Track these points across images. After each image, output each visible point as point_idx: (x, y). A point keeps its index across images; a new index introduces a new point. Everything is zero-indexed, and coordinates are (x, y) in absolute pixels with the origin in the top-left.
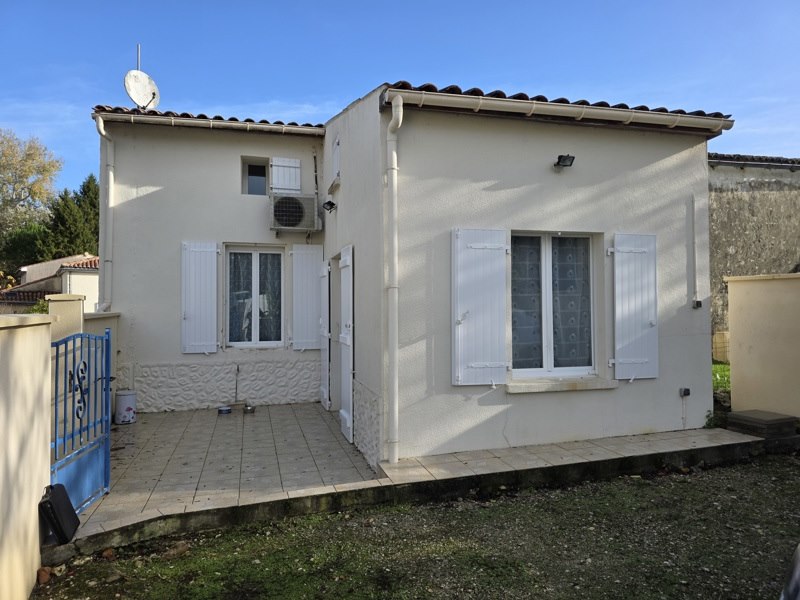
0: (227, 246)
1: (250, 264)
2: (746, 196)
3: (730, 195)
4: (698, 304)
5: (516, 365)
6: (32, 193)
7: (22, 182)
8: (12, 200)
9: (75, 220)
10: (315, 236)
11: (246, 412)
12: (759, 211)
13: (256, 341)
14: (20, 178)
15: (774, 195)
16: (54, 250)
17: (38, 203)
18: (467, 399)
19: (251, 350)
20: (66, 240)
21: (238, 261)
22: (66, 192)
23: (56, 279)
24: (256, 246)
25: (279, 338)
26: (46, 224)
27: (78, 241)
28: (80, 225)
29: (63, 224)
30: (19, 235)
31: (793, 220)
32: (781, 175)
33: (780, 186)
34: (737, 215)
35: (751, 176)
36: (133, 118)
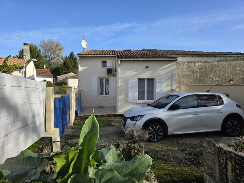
0: (99, 77)
1: (103, 80)
2: (216, 63)
3: (212, 63)
4: (173, 90)
5: (139, 99)
6: (58, 56)
7: (55, 53)
8: (53, 58)
9: (69, 64)
10: (115, 75)
11: (102, 107)
12: (220, 67)
13: (104, 95)
14: (55, 52)
15: (224, 63)
16: (64, 72)
17: (59, 58)
18: (130, 104)
19: (103, 97)
20: (67, 69)
21: (101, 80)
22: (66, 57)
23: (65, 80)
24: (104, 77)
25: (108, 94)
26: (62, 65)
27: (69, 69)
28: (70, 65)
29: (66, 65)
30: (56, 68)
31: (230, 69)
32: (227, 58)
33: (226, 60)
34: (213, 68)
35: (218, 59)
36: (83, 56)
